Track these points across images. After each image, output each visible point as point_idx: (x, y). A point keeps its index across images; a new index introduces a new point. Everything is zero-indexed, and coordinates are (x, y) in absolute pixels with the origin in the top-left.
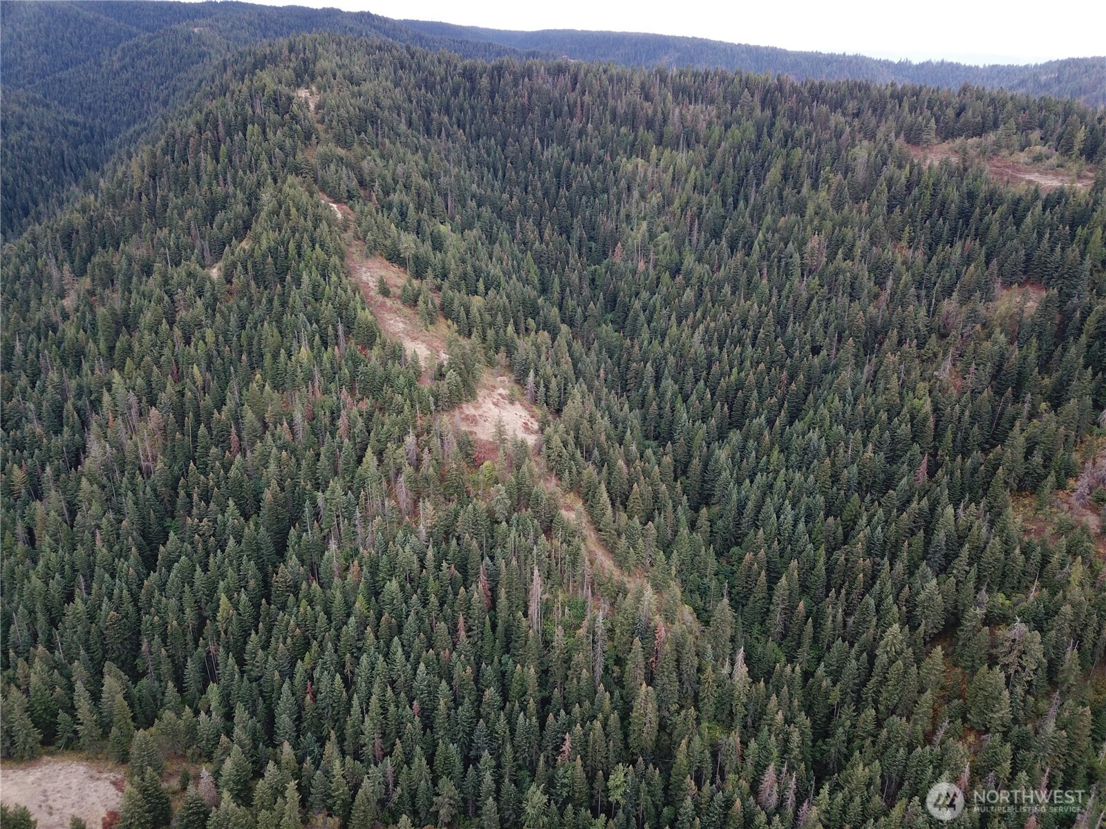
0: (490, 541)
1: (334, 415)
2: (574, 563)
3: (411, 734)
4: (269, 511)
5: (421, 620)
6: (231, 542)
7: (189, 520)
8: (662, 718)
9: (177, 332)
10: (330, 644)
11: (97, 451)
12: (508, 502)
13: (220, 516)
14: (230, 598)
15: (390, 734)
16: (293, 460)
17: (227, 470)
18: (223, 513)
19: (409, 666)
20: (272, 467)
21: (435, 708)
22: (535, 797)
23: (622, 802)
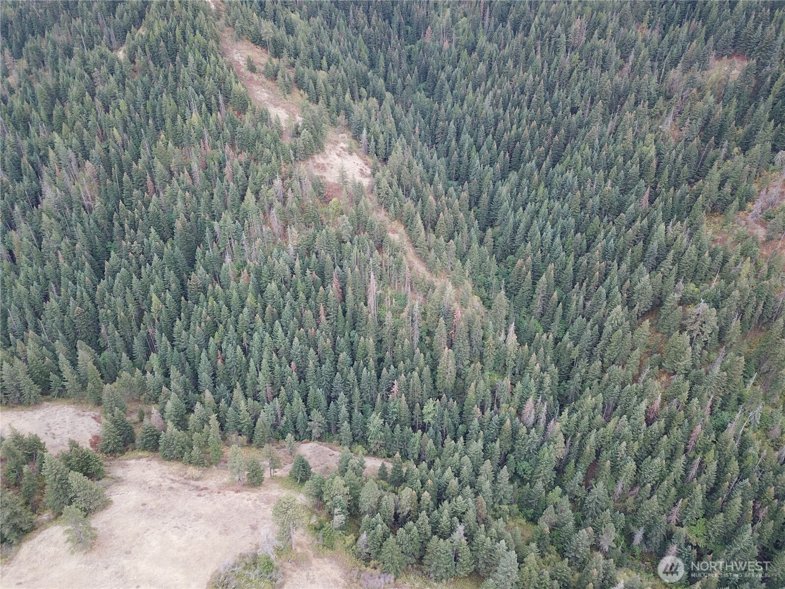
0: (339, 255)
1: (222, 165)
2: (398, 270)
3: (291, 383)
4: (181, 235)
5: (294, 309)
6: (156, 258)
7: (124, 243)
8: (458, 369)
9: (98, 103)
10: (231, 326)
11: (50, 195)
12: (351, 228)
13: (145, 240)
14: (159, 297)
15: (277, 384)
16: (194, 198)
17: (147, 207)
18: (148, 237)
19: (287, 340)
20: (180, 204)
21: (306, 367)
22: (375, 420)
23: (432, 422)
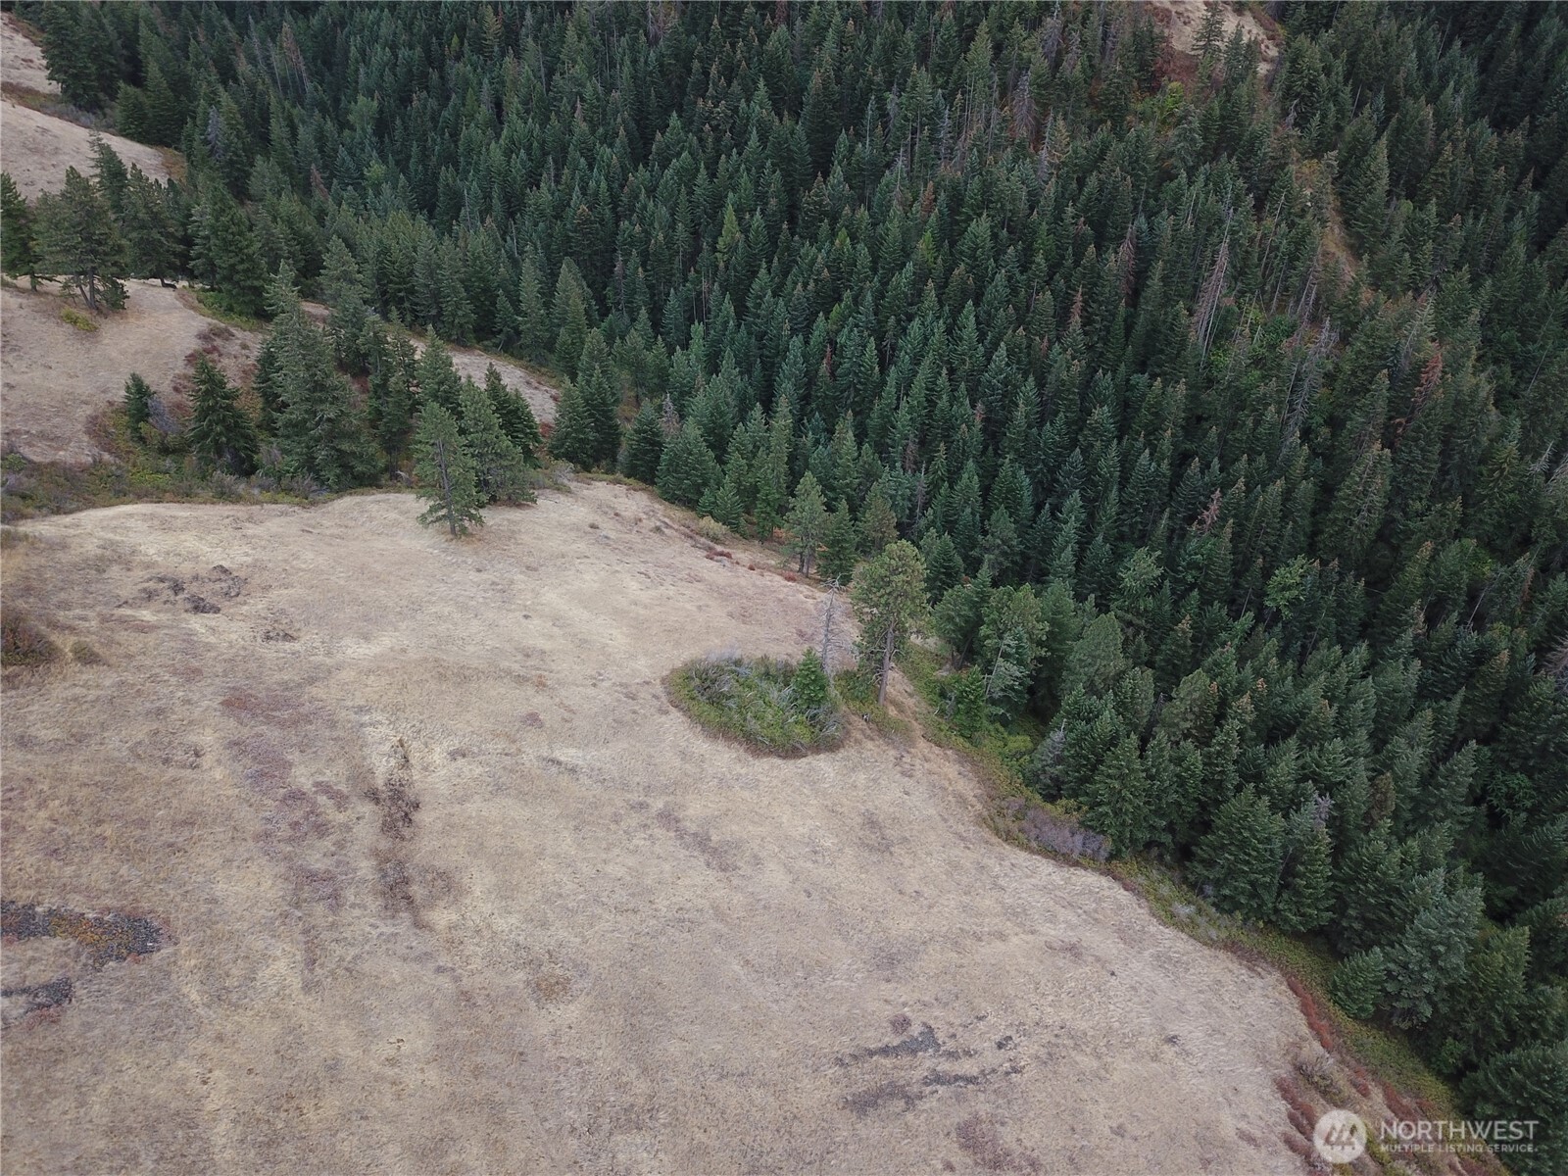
2: (1293, 258)
3: (965, 443)
4: (814, 107)
6: (754, 139)
7: (700, 102)
10: (869, 297)
13: (743, 104)
15: (932, 432)
16: (863, 37)
17: (763, 40)
19: (981, 349)
20: (830, 43)
21: (1009, 419)
22: (1142, 566)
23: (1286, 613)
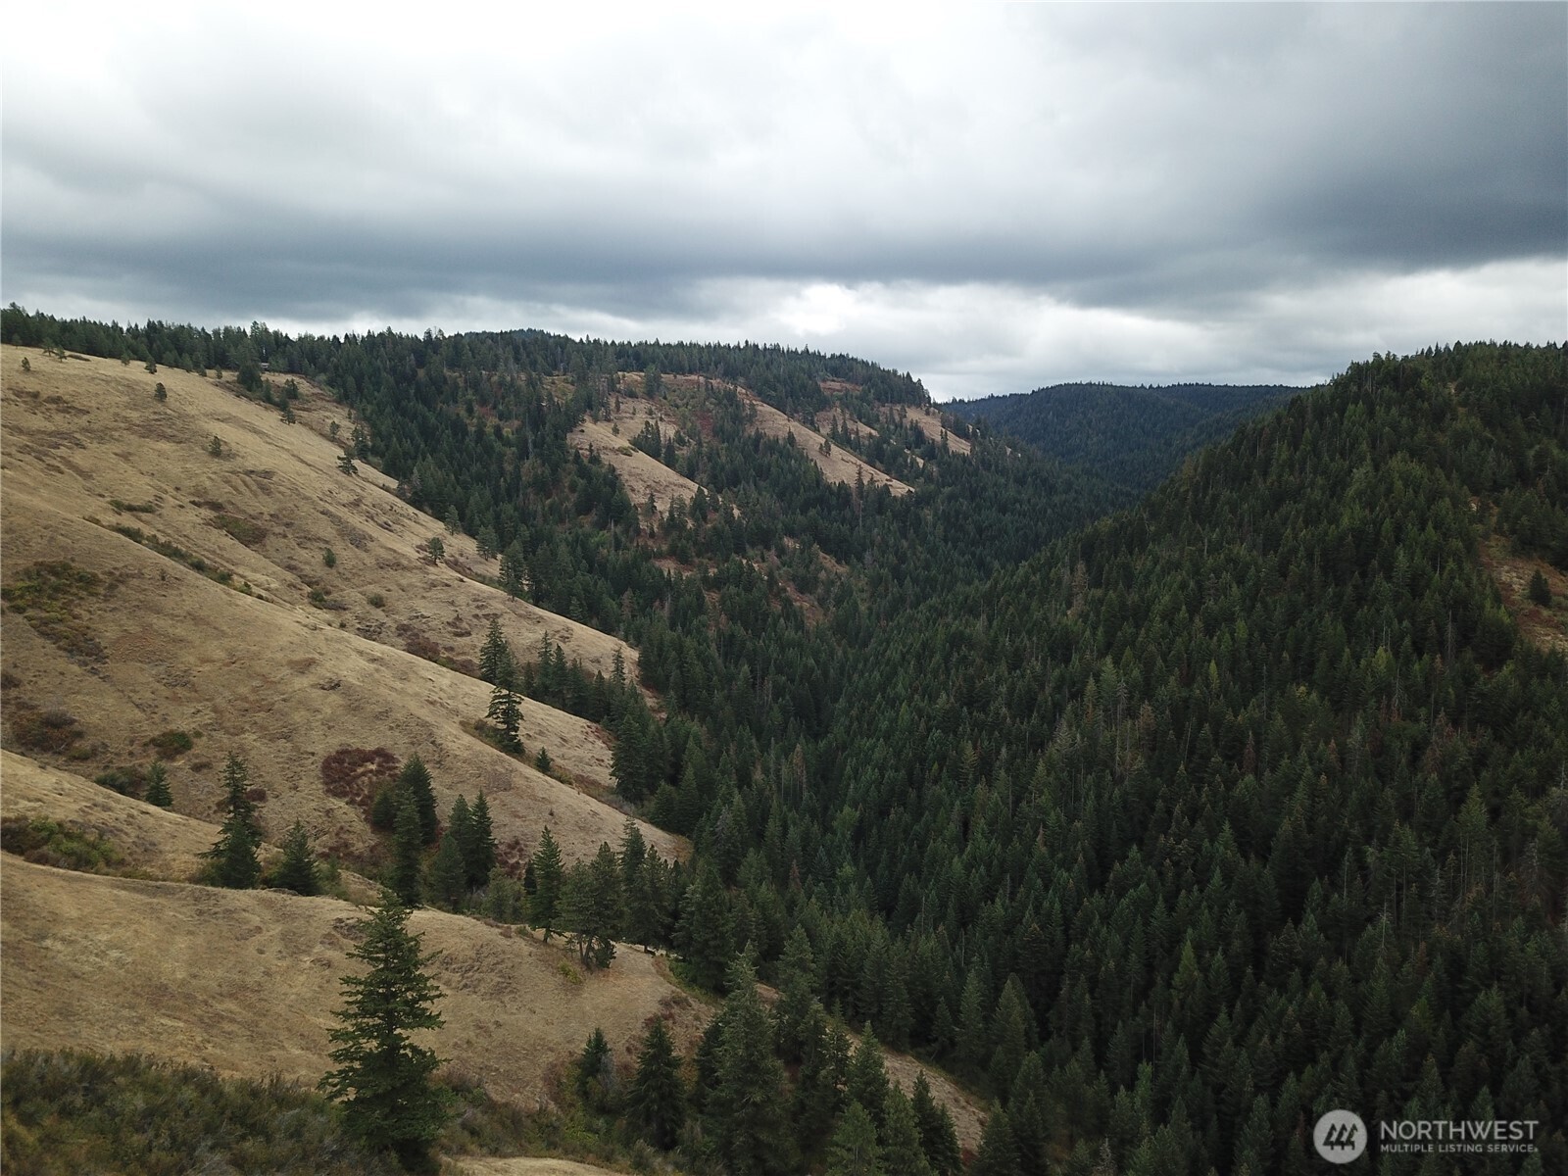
1: (1417, 749)
4: (1284, 852)
6: (1217, 878)
7: (1162, 838)
9: (1198, 622)
11: (1064, 739)
14: (1199, 957)
16: (1337, 791)
17: (1228, 789)
20: (1301, 794)
